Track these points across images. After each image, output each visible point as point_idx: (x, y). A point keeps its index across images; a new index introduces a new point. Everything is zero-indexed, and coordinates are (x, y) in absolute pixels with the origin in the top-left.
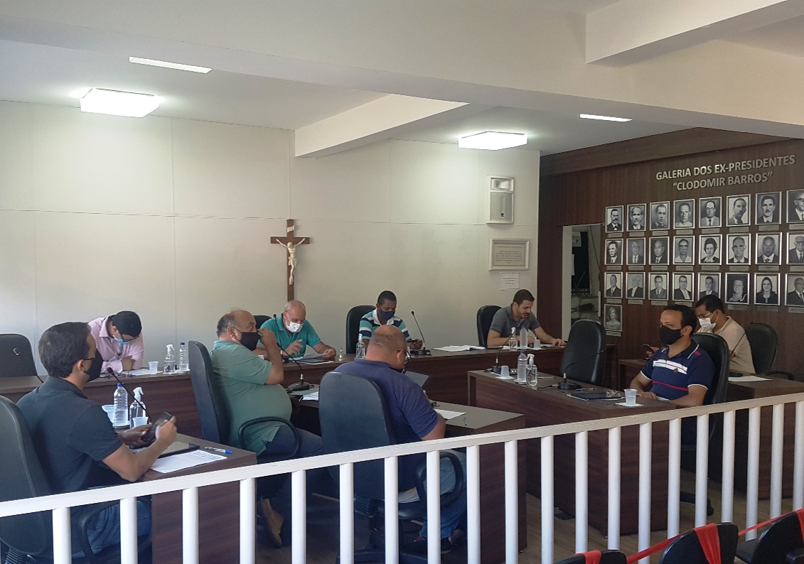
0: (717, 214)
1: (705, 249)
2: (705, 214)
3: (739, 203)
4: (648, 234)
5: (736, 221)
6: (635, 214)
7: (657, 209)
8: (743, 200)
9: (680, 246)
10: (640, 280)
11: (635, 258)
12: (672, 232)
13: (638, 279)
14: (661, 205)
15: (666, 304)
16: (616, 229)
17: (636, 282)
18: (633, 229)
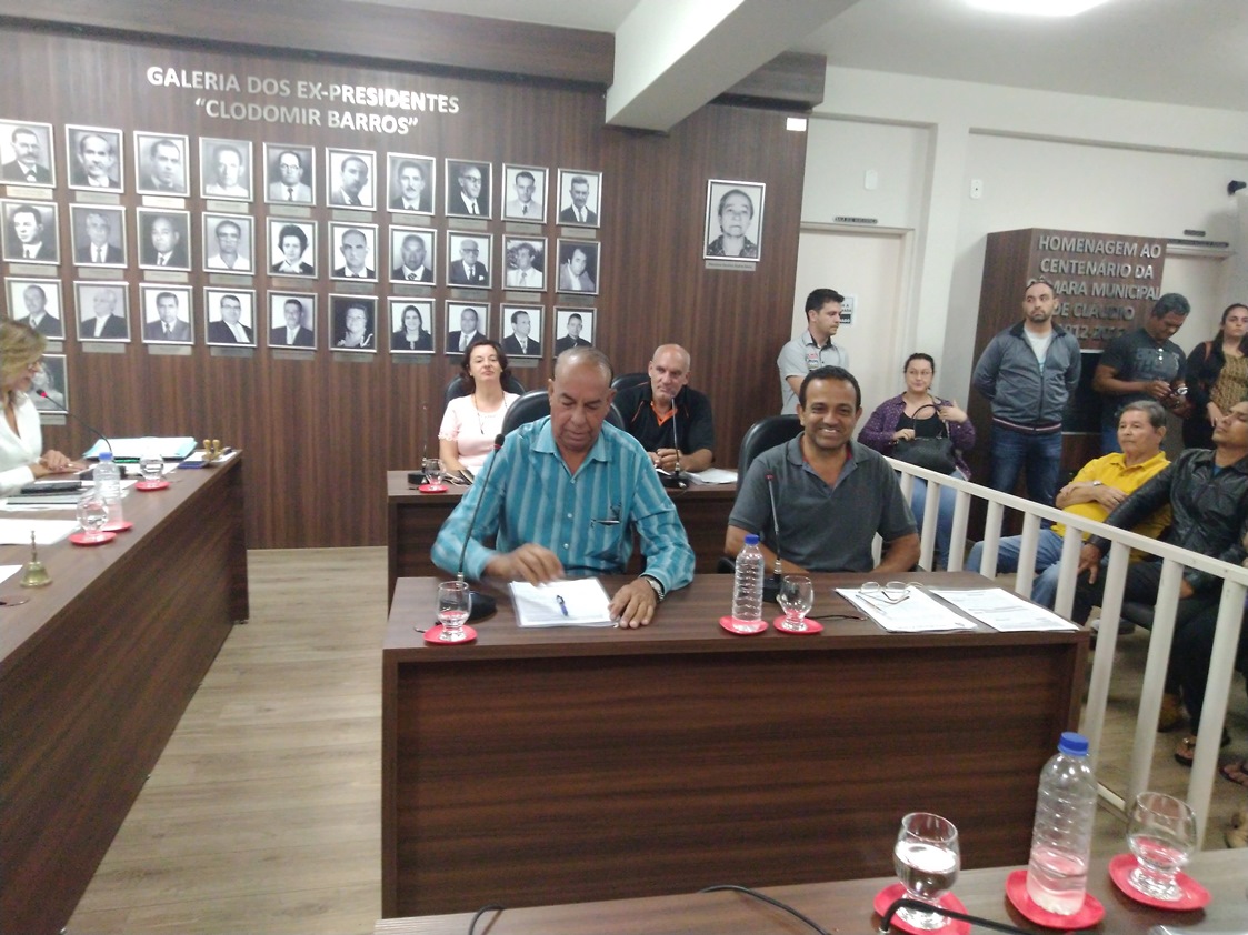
0: (306, 179)
1: (281, 246)
2: (277, 175)
3: (352, 165)
4: (131, 199)
5: (347, 199)
6: (91, 152)
7: (154, 150)
8: (362, 161)
9: (219, 234)
10: (115, 301)
11: (99, 252)
12: (196, 203)
13: (111, 297)
14: (165, 142)
15: (187, 351)
16: (31, 178)
17: (105, 306)
18: (87, 184)
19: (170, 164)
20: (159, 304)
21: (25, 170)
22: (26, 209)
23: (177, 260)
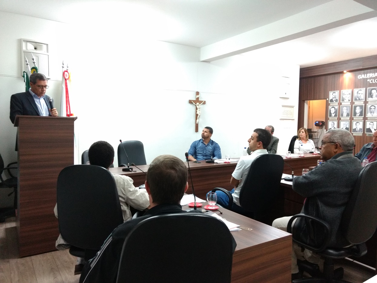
6: (345, 95)
10: (347, 124)
11: (345, 114)
12: (366, 102)
13: (346, 124)
14: (360, 90)
15: (361, 135)
16: (334, 101)
17: (345, 125)
18: (344, 101)
19: (361, 95)
20: (356, 125)
21: (334, 100)
22: (333, 107)
23: (361, 115)
